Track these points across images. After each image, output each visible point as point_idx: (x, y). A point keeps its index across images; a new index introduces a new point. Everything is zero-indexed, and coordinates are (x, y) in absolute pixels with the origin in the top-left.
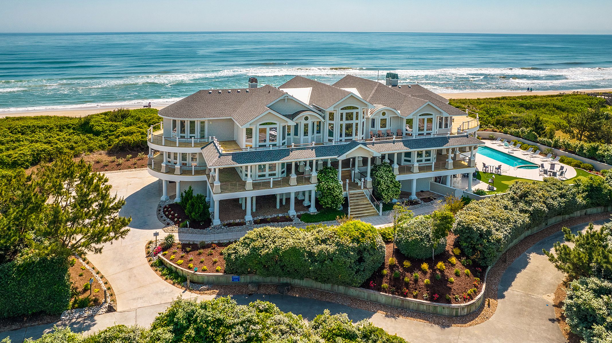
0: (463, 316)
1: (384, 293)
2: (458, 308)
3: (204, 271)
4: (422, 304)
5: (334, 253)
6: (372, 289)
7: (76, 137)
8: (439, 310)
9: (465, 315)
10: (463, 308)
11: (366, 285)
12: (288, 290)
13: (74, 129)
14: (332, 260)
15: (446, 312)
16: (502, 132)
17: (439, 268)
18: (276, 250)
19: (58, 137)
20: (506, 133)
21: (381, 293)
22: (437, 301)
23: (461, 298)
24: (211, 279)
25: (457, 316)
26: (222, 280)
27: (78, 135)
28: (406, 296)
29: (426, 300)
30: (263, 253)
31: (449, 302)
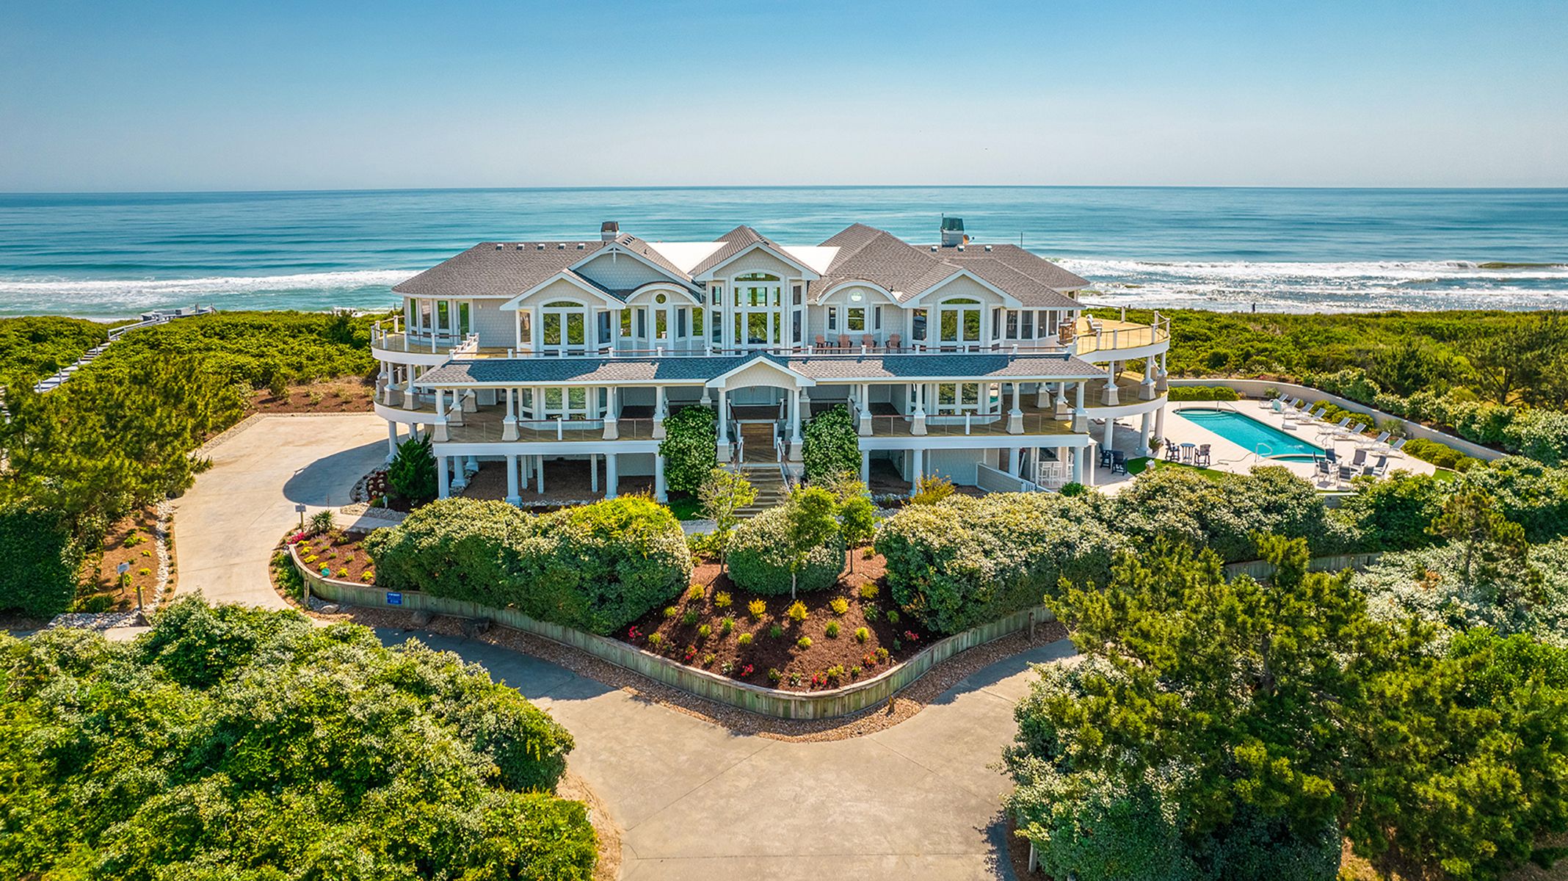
0: (802, 721)
1: (648, 653)
2: (789, 701)
3: (340, 577)
4: (716, 682)
5: (549, 555)
6: (631, 643)
7: (313, 349)
8: (748, 698)
9: (808, 720)
10: (802, 703)
11: (621, 634)
12: (482, 631)
13: (319, 334)
14: (542, 568)
15: (763, 705)
16: (1300, 383)
17: (791, 614)
18: (447, 539)
19: (281, 346)
20: (1309, 384)
21: (643, 651)
22: (747, 679)
23: (804, 681)
24: (350, 594)
25: (787, 718)
26: (370, 597)
27: (322, 344)
28: (689, 662)
29: (726, 674)
30: (424, 544)
31: (774, 683)
